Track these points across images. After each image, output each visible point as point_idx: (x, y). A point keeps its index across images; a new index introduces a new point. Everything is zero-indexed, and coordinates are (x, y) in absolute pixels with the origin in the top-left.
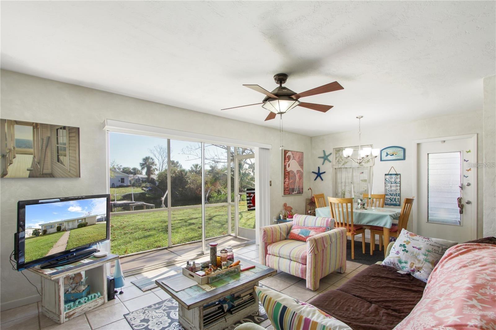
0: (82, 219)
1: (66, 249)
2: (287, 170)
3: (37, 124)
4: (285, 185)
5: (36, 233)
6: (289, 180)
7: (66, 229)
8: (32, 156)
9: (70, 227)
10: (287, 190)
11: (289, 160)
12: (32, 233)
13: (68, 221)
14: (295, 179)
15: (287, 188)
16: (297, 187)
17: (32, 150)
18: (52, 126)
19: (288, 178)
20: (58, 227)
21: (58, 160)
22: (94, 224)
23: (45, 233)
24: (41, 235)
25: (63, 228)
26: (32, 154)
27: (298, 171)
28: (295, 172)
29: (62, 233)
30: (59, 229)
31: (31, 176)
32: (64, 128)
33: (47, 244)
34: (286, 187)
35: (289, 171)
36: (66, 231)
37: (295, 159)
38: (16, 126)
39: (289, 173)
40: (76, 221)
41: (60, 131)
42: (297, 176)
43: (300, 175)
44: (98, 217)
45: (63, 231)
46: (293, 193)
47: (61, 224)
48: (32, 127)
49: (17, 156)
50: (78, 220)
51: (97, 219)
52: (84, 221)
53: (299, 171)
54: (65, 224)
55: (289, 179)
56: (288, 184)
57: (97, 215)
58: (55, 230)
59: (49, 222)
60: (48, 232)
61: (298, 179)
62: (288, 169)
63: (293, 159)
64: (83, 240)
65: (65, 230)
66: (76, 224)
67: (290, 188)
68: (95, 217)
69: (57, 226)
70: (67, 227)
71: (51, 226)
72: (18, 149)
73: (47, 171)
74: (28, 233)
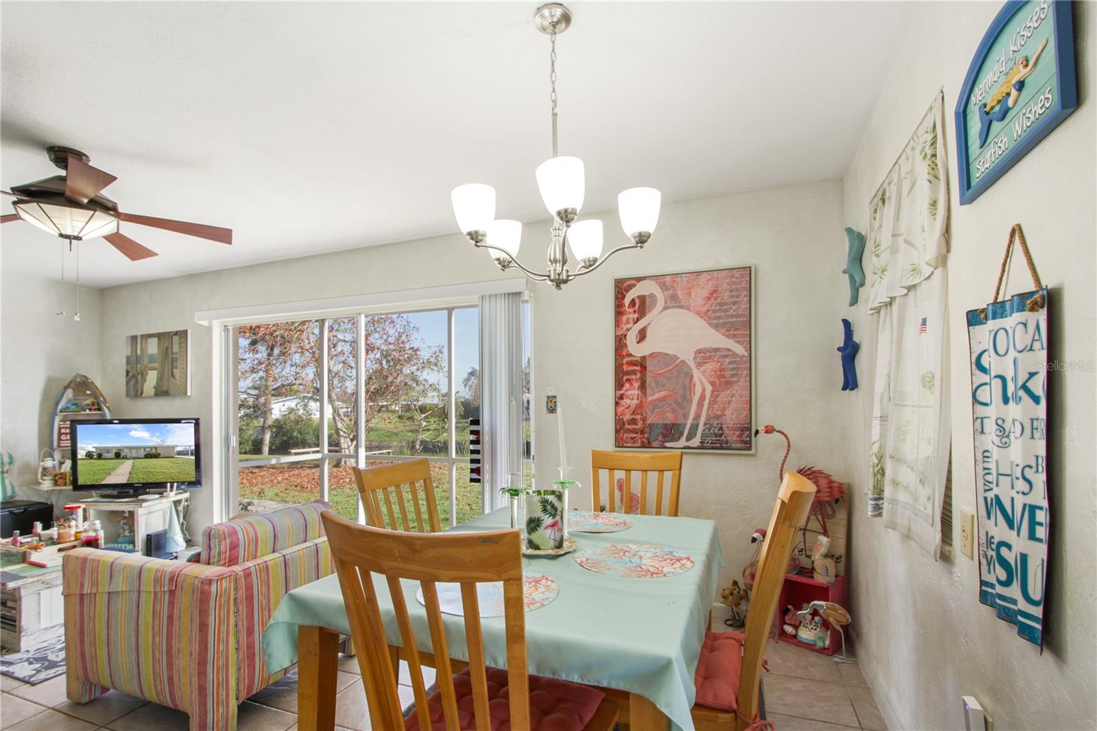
0: (151, 448)
1: (128, 480)
2: (630, 355)
3: (160, 334)
4: (620, 409)
5: (89, 455)
6: (644, 393)
7: (128, 457)
8: (156, 372)
9: (134, 455)
10: (634, 431)
11: (642, 312)
12: (85, 454)
13: (130, 448)
14: (690, 387)
15: (633, 421)
16: (697, 417)
17: (156, 365)
18: (169, 333)
19: (636, 385)
20: (116, 453)
21: (173, 375)
22: (171, 457)
23: (100, 456)
24: (95, 459)
25: (123, 454)
26: (155, 369)
27: (704, 355)
28: (688, 357)
29: (122, 461)
30: (117, 455)
31: (155, 395)
33: (103, 470)
34: (628, 417)
35: (644, 358)
36: (128, 459)
37: (681, 307)
38: (150, 340)
39: (642, 364)
40: (143, 449)
42: (697, 374)
43: (722, 370)
44: (178, 449)
45: (123, 458)
46: (667, 445)
47: (121, 450)
48: (156, 339)
49: (149, 372)
50: (145, 448)
51: (177, 452)
52: (154, 451)
53: (717, 350)
54: (126, 451)
55: (643, 387)
56: (640, 406)
57: (177, 446)
58: (112, 455)
59: (104, 446)
60: (103, 457)
61: (709, 389)
62: (636, 350)
63: (666, 308)
64: (153, 475)
65: (125, 458)
66: (142, 453)
67: (648, 422)
68: (173, 447)
69: (114, 451)
70: (129, 455)
71: (108, 450)
72: (150, 365)
73: (164, 388)
74: (81, 454)
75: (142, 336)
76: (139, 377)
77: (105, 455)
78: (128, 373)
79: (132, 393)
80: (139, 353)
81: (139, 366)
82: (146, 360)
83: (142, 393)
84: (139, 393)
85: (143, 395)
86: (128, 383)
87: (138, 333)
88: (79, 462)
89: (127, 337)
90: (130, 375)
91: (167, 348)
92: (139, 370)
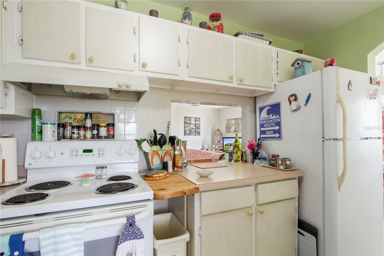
5: (226, 145)
8: (234, 127)
17: (234, 125)
18: (237, 118)
21: (239, 127)
23: (227, 145)
25: (231, 145)
30: (230, 145)
31: (234, 132)
32: (240, 118)
33: (228, 148)
38: (232, 120)
41: (239, 119)
48: (234, 120)
49: (232, 127)
58: (229, 145)
59: (228, 143)
69: (230, 144)
72: (232, 125)
73: (237, 131)
74: (224, 144)
75: (230, 119)
76: (230, 128)
77: (228, 145)
78: (226, 127)
79: (228, 131)
80: (229, 123)
81: (229, 126)
82: (231, 124)
83: (230, 132)
84: (230, 131)
85: (231, 132)
86: (226, 130)
87: (229, 119)
88: (224, 146)
89: (226, 120)
90: (227, 128)
91: (237, 122)
92: (229, 127)
